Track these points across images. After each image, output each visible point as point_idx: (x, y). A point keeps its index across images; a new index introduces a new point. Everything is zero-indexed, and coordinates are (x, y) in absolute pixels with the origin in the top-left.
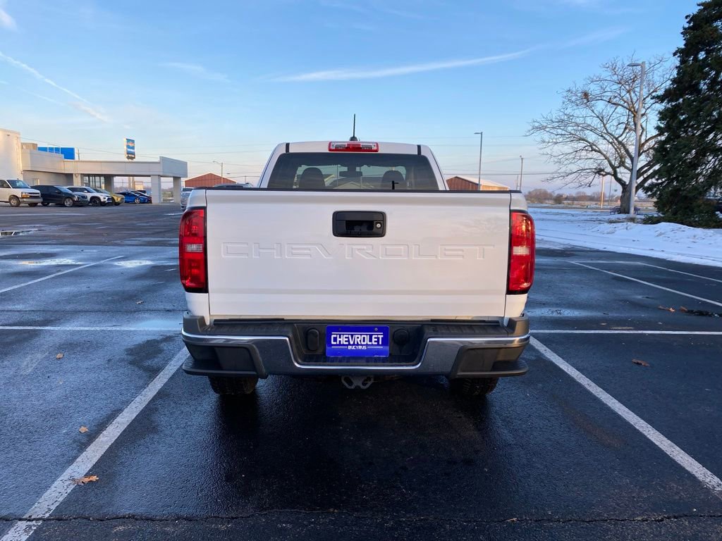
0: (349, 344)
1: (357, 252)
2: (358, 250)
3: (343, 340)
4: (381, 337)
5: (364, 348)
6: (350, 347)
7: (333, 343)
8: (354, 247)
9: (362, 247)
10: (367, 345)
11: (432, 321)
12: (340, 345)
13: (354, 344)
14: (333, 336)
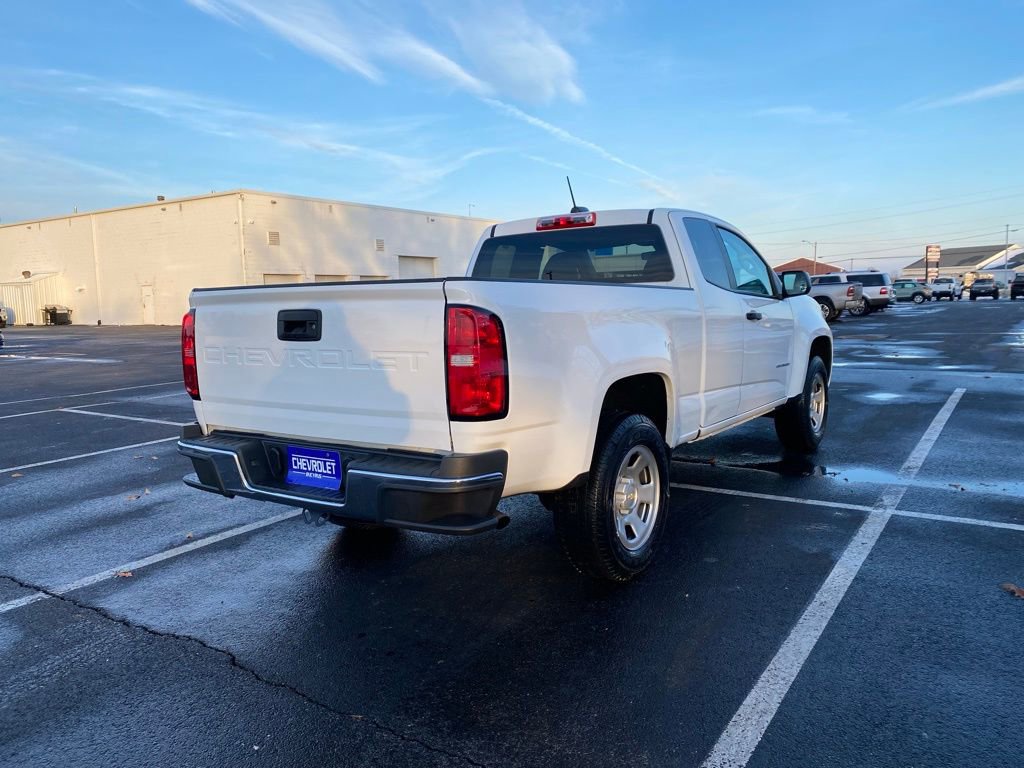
0: (307, 471)
1: (298, 359)
2: (300, 356)
3: (301, 464)
4: (334, 464)
5: (320, 476)
6: (308, 474)
7: (294, 467)
8: (296, 353)
9: (301, 353)
10: (322, 474)
11: (390, 450)
12: (300, 470)
13: (311, 471)
14: (294, 459)
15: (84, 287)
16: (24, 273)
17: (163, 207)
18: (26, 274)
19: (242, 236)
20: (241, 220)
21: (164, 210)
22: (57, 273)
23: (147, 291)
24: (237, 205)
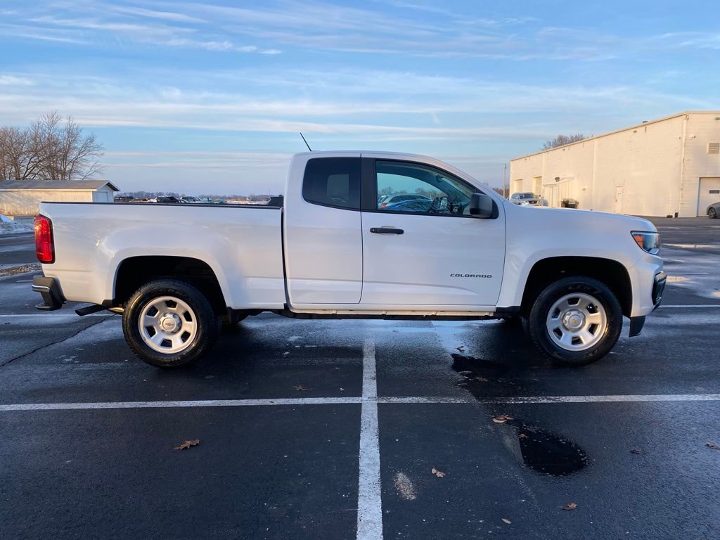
15: (586, 187)
16: (556, 179)
17: (635, 130)
18: (557, 179)
19: (683, 148)
20: (685, 135)
21: (635, 132)
22: (573, 178)
23: (619, 190)
24: (682, 124)
